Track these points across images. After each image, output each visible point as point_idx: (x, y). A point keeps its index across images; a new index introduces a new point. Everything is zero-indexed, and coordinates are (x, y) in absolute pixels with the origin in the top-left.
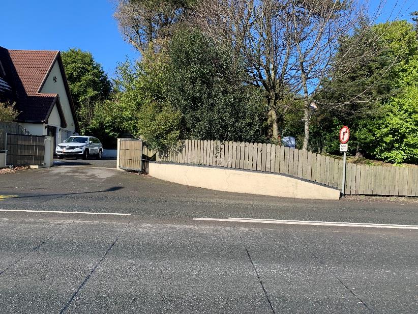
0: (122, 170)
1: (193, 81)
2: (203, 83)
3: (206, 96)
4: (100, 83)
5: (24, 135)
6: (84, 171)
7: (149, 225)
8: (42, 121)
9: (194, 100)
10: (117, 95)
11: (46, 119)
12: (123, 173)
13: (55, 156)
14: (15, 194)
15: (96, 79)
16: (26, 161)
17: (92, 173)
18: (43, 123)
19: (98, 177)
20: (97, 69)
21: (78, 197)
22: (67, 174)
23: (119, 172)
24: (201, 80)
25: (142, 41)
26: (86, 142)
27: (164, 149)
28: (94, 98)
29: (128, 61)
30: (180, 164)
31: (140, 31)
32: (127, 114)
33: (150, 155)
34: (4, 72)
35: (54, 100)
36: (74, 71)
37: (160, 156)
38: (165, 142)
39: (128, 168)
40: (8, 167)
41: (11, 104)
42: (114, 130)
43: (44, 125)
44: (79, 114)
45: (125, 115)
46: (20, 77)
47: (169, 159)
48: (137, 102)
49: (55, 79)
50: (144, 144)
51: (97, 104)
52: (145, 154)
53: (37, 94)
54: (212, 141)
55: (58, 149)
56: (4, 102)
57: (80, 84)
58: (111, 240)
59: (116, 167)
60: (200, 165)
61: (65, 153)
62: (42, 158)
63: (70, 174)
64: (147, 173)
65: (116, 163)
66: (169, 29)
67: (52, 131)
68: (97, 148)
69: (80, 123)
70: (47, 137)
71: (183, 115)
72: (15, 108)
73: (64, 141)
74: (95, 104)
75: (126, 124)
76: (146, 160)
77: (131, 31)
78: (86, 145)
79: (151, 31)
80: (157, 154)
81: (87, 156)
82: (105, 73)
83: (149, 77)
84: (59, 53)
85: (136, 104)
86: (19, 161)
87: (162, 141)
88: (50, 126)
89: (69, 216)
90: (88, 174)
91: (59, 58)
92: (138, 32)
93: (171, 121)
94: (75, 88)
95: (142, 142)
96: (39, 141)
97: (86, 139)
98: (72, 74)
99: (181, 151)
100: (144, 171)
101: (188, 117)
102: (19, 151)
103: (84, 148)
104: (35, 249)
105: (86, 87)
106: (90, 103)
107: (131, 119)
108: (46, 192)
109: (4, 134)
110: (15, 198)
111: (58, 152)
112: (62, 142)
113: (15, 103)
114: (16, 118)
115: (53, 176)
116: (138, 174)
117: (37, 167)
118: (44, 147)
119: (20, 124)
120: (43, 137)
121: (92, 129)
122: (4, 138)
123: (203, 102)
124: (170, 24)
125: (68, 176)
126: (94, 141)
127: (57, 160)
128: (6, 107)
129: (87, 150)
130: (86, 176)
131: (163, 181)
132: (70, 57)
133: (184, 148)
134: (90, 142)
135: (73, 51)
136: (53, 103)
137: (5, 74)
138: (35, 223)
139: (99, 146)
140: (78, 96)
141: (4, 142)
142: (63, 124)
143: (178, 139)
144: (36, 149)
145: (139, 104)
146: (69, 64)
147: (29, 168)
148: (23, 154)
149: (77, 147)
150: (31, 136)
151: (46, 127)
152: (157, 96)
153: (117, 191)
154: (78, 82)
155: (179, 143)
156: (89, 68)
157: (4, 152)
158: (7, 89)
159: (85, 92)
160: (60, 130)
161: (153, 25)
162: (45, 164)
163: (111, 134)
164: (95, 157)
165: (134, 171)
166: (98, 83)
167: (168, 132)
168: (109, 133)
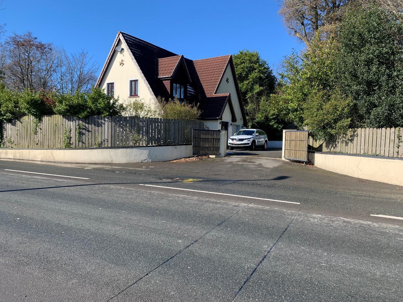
0: (287, 160)
1: (369, 63)
2: (381, 63)
3: (384, 78)
4: (266, 79)
5: (204, 130)
6: (253, 160)
7: (320, 216)
8: (218, 118)
9: (369, 84)
10: (283, 88)
11: (220, 116)
12: (287, 163)
13: (228, 147)
14: (200, 178)
15: (262, 75)
16: (206, 151)
17: (260, 162)
18: (218, 119)
19: (265, 166)
20: (263, 66)
21: (249, 184)
22: (238, 163)
23: (284, 162)
24: (379, 61)
25: (307, 31)
26: (253, 134)
27: (331, 140)
28: (260, 94)
29: (295, 54)
30: (350, 155)
31: (305, 22)
32: (292, 105)
33: (316, 145)
34: (190, 79)
35: (227, 99)
36: (243, 71)
37: (327, 146)
38: (333, 132)
39: (293, 158)
40: (194, 157)
41: (196, 105)
42: (278, 122)
43: (219, 121)
44: (246, 110)
45: (291, 106)
46: (202, 82)
47: (338, 149)
48: (303, 93)
49: (227, 80)
50: (309, 134)
51: (263, 99)
52: (311, 144)
53: (214, 95)
54: (393, 129)
55: (230, 141)
56: (191, 104)
57: (248, 82)
58: (283, 226)
59: (281, 158)
60: (377, 156)
61: (235, 144)
62: (218, 149)
63: (241, 163)
64: (313, 164)
65: (281, 154)
66: (338, 13)
67: (225, 126)
68: (262, 139)
69: (247, 118)
70: (221, 131)
71: (354, 101)
72: (199, 108)
73: (235, 134)
74: (261, 99)
75: (291, 116)
76: (311, 150)
77: (296, 24)
78: (252, 137)
79: (317, 20)
80: (324, 145)
81: (254, 147)
82: (270, 69)
83: (316, 66)
84: (231, 57)
85: (302, 95)
86: (201, 151)
87: (329, 130)
88: (224, 122)
89: (244, 200)
90: (256, 164)
91: (231, 61)
92: (303, 24)
93: (340, 109)
94: (244, 86)
95: (307, 133)
96: (216, 135)
97: (253, 132)
98: (241, 74)
99: (351, 140)
100: (310, 162)
101: (360, 103)
102: (202, 143)
103: (251, 140)
104: (219, 225)
105: (253, 84)
106: (257, 98)
107: (296, 110)
108: (223, 178)
109: (191, 130)
110: (201, 181)
111: (229, 143)
112: (233, 135)
113: (198, 104)
114: (199, 117)
115: (226, 164)
116: (304, 164)
117: (214, 156)
118: (220, 139)
119: (202, 121)
120: (219, 131)
121: (258, 123)
122: (191, 133)
123: (381, 86)
124: (338, 7)
125: (238, 164)
126: (260, 134)
127: (229, 151)
128: (192, 107)
129: (254, 141)
130: (255, 165)
131: (331, 172)
132: (240, 58)
133: (356, 138)
134: (257, 134)
135: (242, 53)
136: (226, 101)
137: (191, 81)
138: (217, 203)
139: (264, 138)
140: (245, 93)
141: (191, 136)
142: (234, 119)
143: (349, 128)
144: (213, 142)
145: (306, 95)
146: (239, 65)
147: (209, 157)
148: (204, 146)
149: (246, 139)
150: (210, 130)
151: (220, 123)
152: (325, 84)
153: (283, 181)
154: (246, 80)
155: (349, 132)
156: (256, 66)
157: (191, 144)
158: (193, 93)
159: (252, 89)
160: (231, 124)
161: (319, 12)
162: (220, 154)
163: (275, 126)
164: (261, 148)
165: (300, 162)
166: (264, 79)
167: (336, 121)
168: (273, 125)
